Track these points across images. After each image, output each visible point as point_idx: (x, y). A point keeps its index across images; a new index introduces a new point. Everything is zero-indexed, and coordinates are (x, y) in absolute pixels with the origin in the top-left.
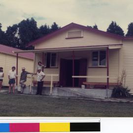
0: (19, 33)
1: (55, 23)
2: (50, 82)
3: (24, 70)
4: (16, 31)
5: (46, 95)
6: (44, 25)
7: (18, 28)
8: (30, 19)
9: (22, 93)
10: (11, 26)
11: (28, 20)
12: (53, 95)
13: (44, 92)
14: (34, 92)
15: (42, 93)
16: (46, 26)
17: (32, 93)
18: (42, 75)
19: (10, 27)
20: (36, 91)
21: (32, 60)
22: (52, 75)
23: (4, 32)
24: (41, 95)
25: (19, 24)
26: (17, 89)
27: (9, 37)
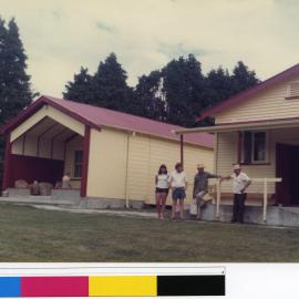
0: (163, 90)
1: (241, 64)
2: (262, 195)
3: (201, 171)
4: (157, 86)
5: (253, 224)
6: (216, 68)
7: (162, 79)
8: (186, 57)
9: (199, 219)
10: (147, 75)
11: (181, 59)
12: (269, 222)
13: (248, 217)
14: (225, 216)
15: (245, 220)
16: (220, 71)
17: (222, 219)
18: (244, 181)
19: (144, 77)
20: (230, 214)
21: (211, 149)
22: (265, 180)
23: (132, 88)
24: (242, 222)
25: (163, 70)
26: (188, 211)
27: (143, 98)
